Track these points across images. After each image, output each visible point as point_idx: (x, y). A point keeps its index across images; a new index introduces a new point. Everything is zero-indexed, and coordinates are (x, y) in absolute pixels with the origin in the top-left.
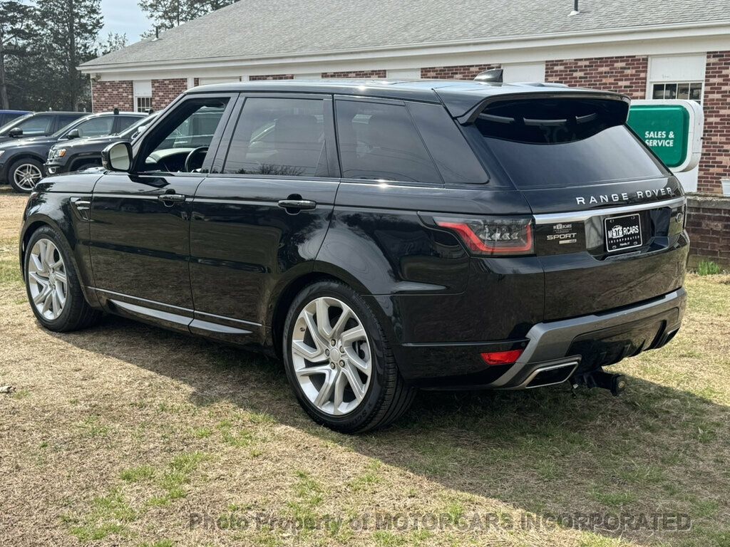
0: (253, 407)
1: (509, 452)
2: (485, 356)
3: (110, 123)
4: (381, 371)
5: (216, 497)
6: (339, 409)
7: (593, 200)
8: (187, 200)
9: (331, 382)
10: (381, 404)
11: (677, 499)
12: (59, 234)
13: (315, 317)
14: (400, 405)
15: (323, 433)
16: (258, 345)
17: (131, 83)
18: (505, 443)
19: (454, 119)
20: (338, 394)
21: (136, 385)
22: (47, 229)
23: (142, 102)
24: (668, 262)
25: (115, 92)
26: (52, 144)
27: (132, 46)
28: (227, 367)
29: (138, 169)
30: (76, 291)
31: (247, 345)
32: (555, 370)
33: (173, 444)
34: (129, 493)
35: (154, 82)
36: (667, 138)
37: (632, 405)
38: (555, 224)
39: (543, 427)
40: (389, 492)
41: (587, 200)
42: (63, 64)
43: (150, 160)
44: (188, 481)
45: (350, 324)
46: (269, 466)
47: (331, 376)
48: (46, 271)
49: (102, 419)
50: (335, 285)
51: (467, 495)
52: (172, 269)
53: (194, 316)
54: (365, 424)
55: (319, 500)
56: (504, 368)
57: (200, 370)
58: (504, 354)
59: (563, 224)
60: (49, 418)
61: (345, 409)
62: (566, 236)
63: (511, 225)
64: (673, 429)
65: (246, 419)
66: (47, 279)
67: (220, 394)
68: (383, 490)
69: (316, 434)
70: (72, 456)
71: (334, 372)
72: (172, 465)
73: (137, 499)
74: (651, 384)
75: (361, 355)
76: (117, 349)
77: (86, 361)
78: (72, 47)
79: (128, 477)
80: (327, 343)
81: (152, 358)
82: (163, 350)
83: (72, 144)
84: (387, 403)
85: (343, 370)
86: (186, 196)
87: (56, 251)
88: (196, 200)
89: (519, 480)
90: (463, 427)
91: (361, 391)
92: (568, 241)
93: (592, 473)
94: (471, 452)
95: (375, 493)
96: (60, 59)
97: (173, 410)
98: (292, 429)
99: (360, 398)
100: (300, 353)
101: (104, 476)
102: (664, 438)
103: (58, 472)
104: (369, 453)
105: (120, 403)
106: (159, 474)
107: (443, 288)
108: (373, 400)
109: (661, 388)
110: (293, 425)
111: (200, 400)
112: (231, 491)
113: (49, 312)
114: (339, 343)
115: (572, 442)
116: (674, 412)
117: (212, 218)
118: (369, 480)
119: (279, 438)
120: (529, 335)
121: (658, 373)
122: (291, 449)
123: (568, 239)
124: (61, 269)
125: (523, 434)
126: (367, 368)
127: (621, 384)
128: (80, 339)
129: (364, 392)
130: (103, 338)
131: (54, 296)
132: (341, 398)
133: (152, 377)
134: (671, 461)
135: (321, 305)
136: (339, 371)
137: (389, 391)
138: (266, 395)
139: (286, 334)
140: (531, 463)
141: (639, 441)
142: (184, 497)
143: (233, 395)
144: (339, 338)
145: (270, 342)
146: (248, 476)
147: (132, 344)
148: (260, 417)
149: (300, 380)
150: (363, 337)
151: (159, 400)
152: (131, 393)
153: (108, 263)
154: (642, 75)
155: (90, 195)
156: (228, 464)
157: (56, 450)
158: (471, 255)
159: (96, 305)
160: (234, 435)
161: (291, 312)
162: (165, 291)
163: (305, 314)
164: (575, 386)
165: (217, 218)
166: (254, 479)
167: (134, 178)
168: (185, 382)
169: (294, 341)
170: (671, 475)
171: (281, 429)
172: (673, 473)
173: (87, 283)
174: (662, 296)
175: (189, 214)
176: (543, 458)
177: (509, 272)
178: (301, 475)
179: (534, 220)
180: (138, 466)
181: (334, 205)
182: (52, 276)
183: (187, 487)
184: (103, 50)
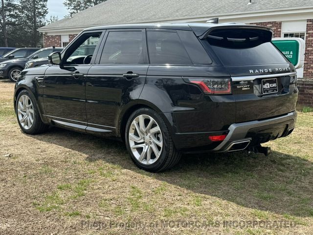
0: (112, 162)
1: (221, 179)
2: (211, 137)
4: (166, 145)
5: (97, 195)
6: (149, 162)
7: (257, 71)
8: (84, 76)
9: (145, 151)
10: (167, 159)
11: (293, 197)
12: (30, 93)
13: (138, 124)
14: (175, 160)
15: (142, 172)
16: (115, 137)
17: (60, 36)
18: (219, 176)
19: (197, 37)
20: (149, 156)
21: (63, 154)
22: (25, 91)
23: (65, 44)
24: (289, 102)
25: (53, 40)
26: (26, 61)
27: (61, 20)
28: (101, 147)
29: (63, 64)
30: (38, 117)
31: (110, 137)
32: (240, 143)
33: (79, 176)
34: (61, 195)
35: (70, 35)
36: (290, 54)
37: (274, 162)
38: (241, 81)
39: (235, 170)
40: (170, 194)
41: (254, 71)
42: (31, 29)
43: (68, 60)
44: (85, 190)
45: (154, 126)
46: (120, 184)
47: (146, 148)
48: (25, 109)
49: (49, 167)
50: (147, 109)
51: (203, 195)
52: (78, 108)
53: (88, 125)
54: (160, 168)
55: (141, 197)
56: (219, 143)
57: (90, 148)
58: (219, 137)
59: (244, 81)
60: (27, 166)
61: (151, 162)
62: (245, 86)
63: (222, 81)
64: (291, 171)
65: (110, 167)
66: (25, 112)
67: (99, 158)
68: (168, 193)
69: (139, 173)
70: (37, 180)
71: (147, 147)
72: (79, 184)
73: (65, 196)
74: (282, 154)
75: (158, 139)
76: (55, 141)
77: (42, 145)
78: (35, 22)
79: (60, 188)
80: (144, 134)
81: (70, 144)
82: (74, 141)
84: (169, 159)
85: (150, 145)
86: (84, 74)
87: (29, 100)
88: (88, 76)
89: (225, 190)
90: (202, 170)
91: (158, 154)
92: (246, 89)
93: (256, 187)
94: (205, 179)
95: (164, 194)
96: (30, 27)
97: (79, 164)
98: (129, 171)
99: (158, 157)
100: (132, 139)
101: (50, 188)
102: (287, 174)
103: (31, 186)
104: (162, 180)
105: (57, 161)
106: (73, 187)
107: (193, 109)
108: (163, 158)
109: (286, 155)
110: (129, 169)
111: (90, 160)
112: (104, 193)
113: (26, 126)
114: (149, 134)
115: (248, 176)
116: (292, 164)
117: (95, 85)
118: (162, 189)
119: (123, 174)
120: (229, 129)
121: (285, 149)
122: (129, 178)
123: (246, 87)
124: (31, 108)
125: (227, 173)
126: (161, 144)
127: (269, 151)
128: (40, 137)
129: (159, 154)
130: (49, 137)
131: (28, 119)
132: (150, 157)
133: (70, 151)
134: (290, 183)
135: (141, 118)
136: (149, 146)
137: (170, 154)
138: (118, 158)
139: (126, 131)
140: (230, 183)
141: (276, 175)
142: (84, 195)
143: (104, 158)
144: (149, 132)
145: (120, 136)
146: (111, 188)
147: (62, 139)
148: (116, 166)
149: (132, 150)
150: (159, 131)
151: (73, 160)
152: (62, 157)
153: (51, 106)
154: (279, 30)
155: (43, 76)
156: (102, 184)
157: (30, 178)
158: (205, 94)
159: (46, 122)
160: (105, 172)
161: (129, 121)
162: (75, 116)
163: (134, 122)
164: (249, 152)
165: (97, 85)
166: (113, 189)
167: (62, 67)
168: (84, 153)
169: (130, 134)
170: (290, 188)
171: (124, 171)
172: (291, 187)
173: (42, 113)
174: (287, 114)
175: (85, 84)
176: (235, 181)
177: (221, 101)
178: (133, 188)
179: (231, 79)
180: (64, 184)
181: (147, 75)
182: (28, 111)
183: (85, 192)
184: (48, 23)
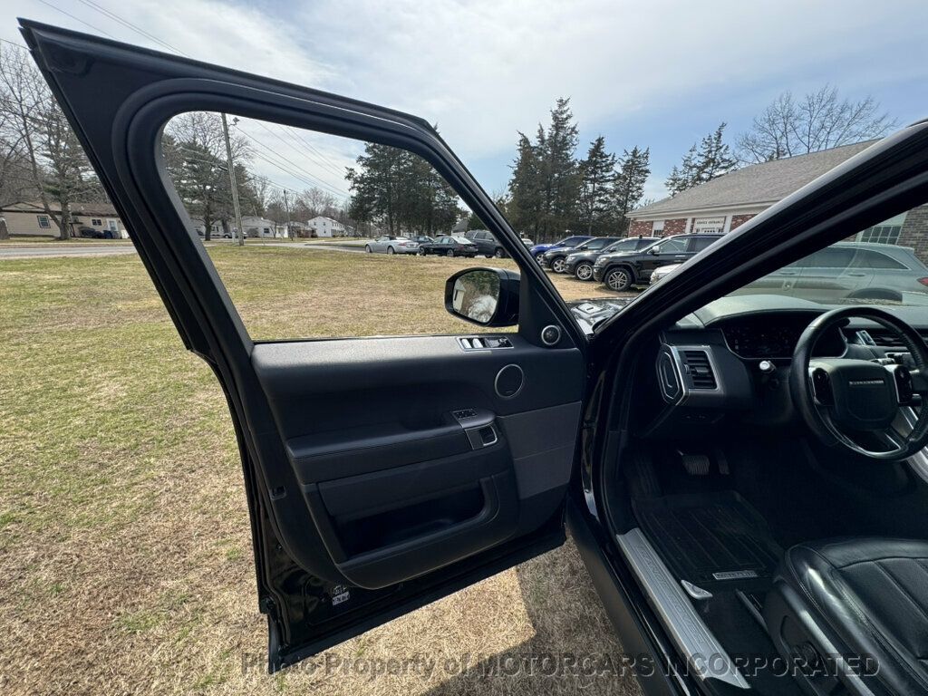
3: (636, 244)
17: (653, 222)
23: (657, 233)
25: (643, 227)
26: (599, 255)
35: (666, 221)
83: (611, 256)
